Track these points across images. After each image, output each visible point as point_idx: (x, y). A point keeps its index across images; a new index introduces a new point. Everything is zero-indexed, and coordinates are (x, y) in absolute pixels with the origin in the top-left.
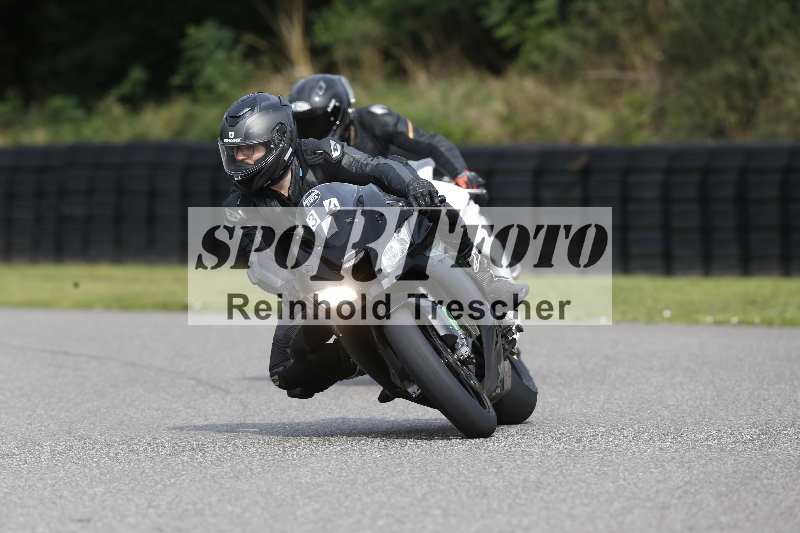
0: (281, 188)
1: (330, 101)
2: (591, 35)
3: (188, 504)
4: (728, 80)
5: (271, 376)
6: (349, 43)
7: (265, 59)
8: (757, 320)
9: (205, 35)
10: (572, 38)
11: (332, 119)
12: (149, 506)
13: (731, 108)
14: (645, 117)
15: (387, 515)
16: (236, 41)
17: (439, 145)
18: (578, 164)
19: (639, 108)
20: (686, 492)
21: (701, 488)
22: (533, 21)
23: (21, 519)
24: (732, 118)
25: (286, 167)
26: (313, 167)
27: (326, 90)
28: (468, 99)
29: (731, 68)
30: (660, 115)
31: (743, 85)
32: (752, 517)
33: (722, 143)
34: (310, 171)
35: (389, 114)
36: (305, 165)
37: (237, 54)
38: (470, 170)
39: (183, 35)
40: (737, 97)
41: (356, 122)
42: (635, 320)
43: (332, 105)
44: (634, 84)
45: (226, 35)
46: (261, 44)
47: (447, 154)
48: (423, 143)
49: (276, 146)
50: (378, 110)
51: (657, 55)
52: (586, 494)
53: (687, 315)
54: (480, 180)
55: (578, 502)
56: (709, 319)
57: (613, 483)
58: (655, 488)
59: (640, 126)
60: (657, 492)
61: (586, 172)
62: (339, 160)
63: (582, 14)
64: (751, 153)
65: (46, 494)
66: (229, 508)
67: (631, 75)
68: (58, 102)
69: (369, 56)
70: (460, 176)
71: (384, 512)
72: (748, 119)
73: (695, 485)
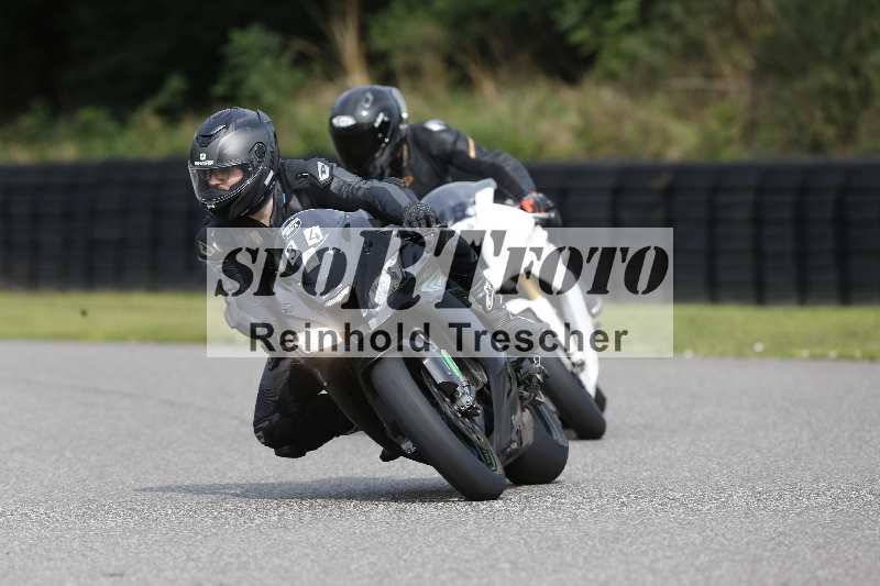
0: (262, 217)
1: (377, 116)
2: (675, 41)
3: (231, 556)
4: (826, 90)
5: (256, 432)
6: (408, 49)
7: (317, 68)
8: (858, 353)
9: (250, 40)
10: (654, 44)
11: (380, 136)
12: (188, 559)
13: (830, 120)
14: (735, 131)
15: (451, 569)
16: (284, 48)
17: (503, 164)
18: (660, 183)
19: (728, 121)
20: (780, 544)
21: (796, 539)
22: (611, 25)
23: (48, 573)
24: (830, 132)
25: (267, 192)
26: (298, 193)
27: (374, 103)
28: (539, 111)
29: (829, 76)
30: (751, 129)
31: (842, 96)
32: (852, 572)
33: (818, 159)
34: (294, 197)
35: (448, 130)
36: (289, 190)
37: (286, 60)
38: (538, 191)
39: (226, 40)
40: (836, 109)
41: (409, 140)
42: (723, 355)
43: (379, 120)
44: (723, 95)
45: (273, 40)
46: (313, 50)
47: (512, 173)
48: (485, 163)
49: (256, 168)
50: (435, 126)
51: (748, 62)
52: (669, 546)
53: (781, 348)
54: (549, 202)
55: (660, 554)
56: (805, 353)
57: (699, 533)
58: (745, 539)
59: (729, 141)
60: (748, 543)
61: (669, 192)
62: (328, 184)
63: (665, 17)
64: (850, 171)
65: (75, 546)
66: (277, 561)
67: (718, 85)
68: (87, 114)
69: (431, 63)
70: (525, 198)
71: (446, 566)
72: (848, 133)
73: (791, 535)
